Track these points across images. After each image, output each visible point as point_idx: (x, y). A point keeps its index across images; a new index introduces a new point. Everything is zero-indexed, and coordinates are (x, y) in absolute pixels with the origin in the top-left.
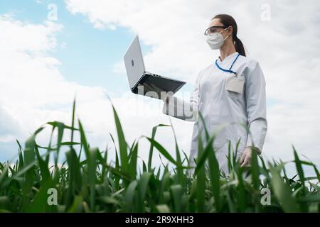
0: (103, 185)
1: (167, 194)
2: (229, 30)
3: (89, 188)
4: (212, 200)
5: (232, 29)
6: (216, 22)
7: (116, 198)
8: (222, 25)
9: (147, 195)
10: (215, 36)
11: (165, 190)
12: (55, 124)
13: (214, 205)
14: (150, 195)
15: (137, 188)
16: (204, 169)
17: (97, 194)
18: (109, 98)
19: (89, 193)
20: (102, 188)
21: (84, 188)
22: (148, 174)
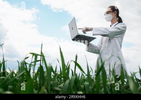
0: (55, 82)
1: (82, 86)
2: (115, 13)
3: (48, 83)
4: (103, 89)
5: (116, 12)
6: (109, 9)
7: (60, 88)
8: (112, 11)
9: (74, 87)
10: (109, 15)
11: (82, 85)
12: (33, 54)
13: (104, 91)
14: (75, 87)
15: (69, 83)
16: (100, 75)
17: (52, 86)
18: (58, 43)
19: (48, 85)
20: (54, 83)
21: (46, 83)
22: (74, 77)
